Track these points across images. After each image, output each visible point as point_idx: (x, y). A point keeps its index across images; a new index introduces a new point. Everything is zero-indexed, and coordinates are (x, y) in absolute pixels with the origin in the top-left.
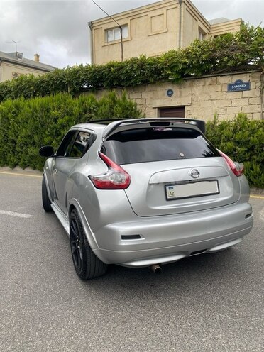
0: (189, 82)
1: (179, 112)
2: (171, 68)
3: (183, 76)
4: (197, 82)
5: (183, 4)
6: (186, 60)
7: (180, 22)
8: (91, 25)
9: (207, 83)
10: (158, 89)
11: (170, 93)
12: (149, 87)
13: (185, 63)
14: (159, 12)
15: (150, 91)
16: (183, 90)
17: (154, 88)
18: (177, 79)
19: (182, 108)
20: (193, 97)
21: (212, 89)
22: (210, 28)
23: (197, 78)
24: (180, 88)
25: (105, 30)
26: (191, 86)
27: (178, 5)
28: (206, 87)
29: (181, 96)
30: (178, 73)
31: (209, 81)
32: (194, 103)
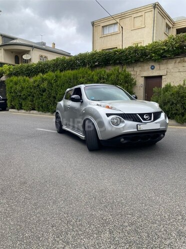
0: (165, 61)
1: (158, 80)
2: (155, 52)
3: (162, 57)
4: (170, 61)
5: (156, 9)
6: (165, 47)
7: (154, 21)
8: (93, 24)
9: (177, 62)
10: (145, 65)
11: (153, 67)
12: (139, 64)
13: (164, 49)
14: (140, 14)
15: (140, 66)
16: (161, 66)
17: (142, 64)
18: (158, 59)
19: (160, 77)
20: (168, 70)
21: (180, 65)
22: (174, 24)
23: (171, 58)
24: (159, 65)
25: (102, 27)
26: (167, 63)
27: (153, 9)
28: (177, 64)
29: (160, 69)
30: (159, 55)
31: (178, 60)
32: (168, 74)
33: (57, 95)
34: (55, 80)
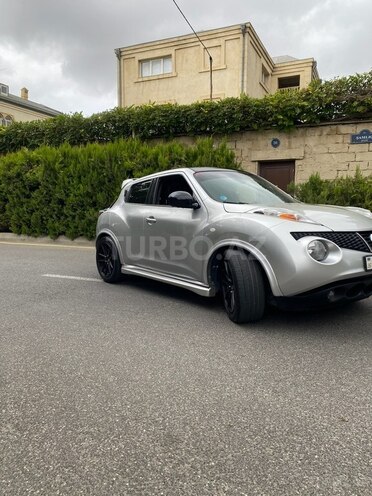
0: (301, 130)
1: (285, 168)
2: (283, 112)
3: (296, 123)
4: (310, 130)
5: (247, 35)
6: (305, 103)
7: (243, 58)
8: (119, 54)
9: (325, 133)
10: (260, 138)
11: (276, 143)
12: (248, 135)
13: (303, 107)
14: (215, 42)
15: (249, 140)
16: (293, 140)
17: (253, 136)
18: (289, 126)
19: (292, 162)
20: (307, 150)
21: (331, 140)
22: (274, 68)
23: (311, 125)
24: (289, 138)
26: (304, 135)
27: (241, 36)
28: (324, 138)
29: (290, 148)
30: (290, 118)
31: (327, 130)
32: (307, 156)
33: (67, 195)
34: (61, 163)
